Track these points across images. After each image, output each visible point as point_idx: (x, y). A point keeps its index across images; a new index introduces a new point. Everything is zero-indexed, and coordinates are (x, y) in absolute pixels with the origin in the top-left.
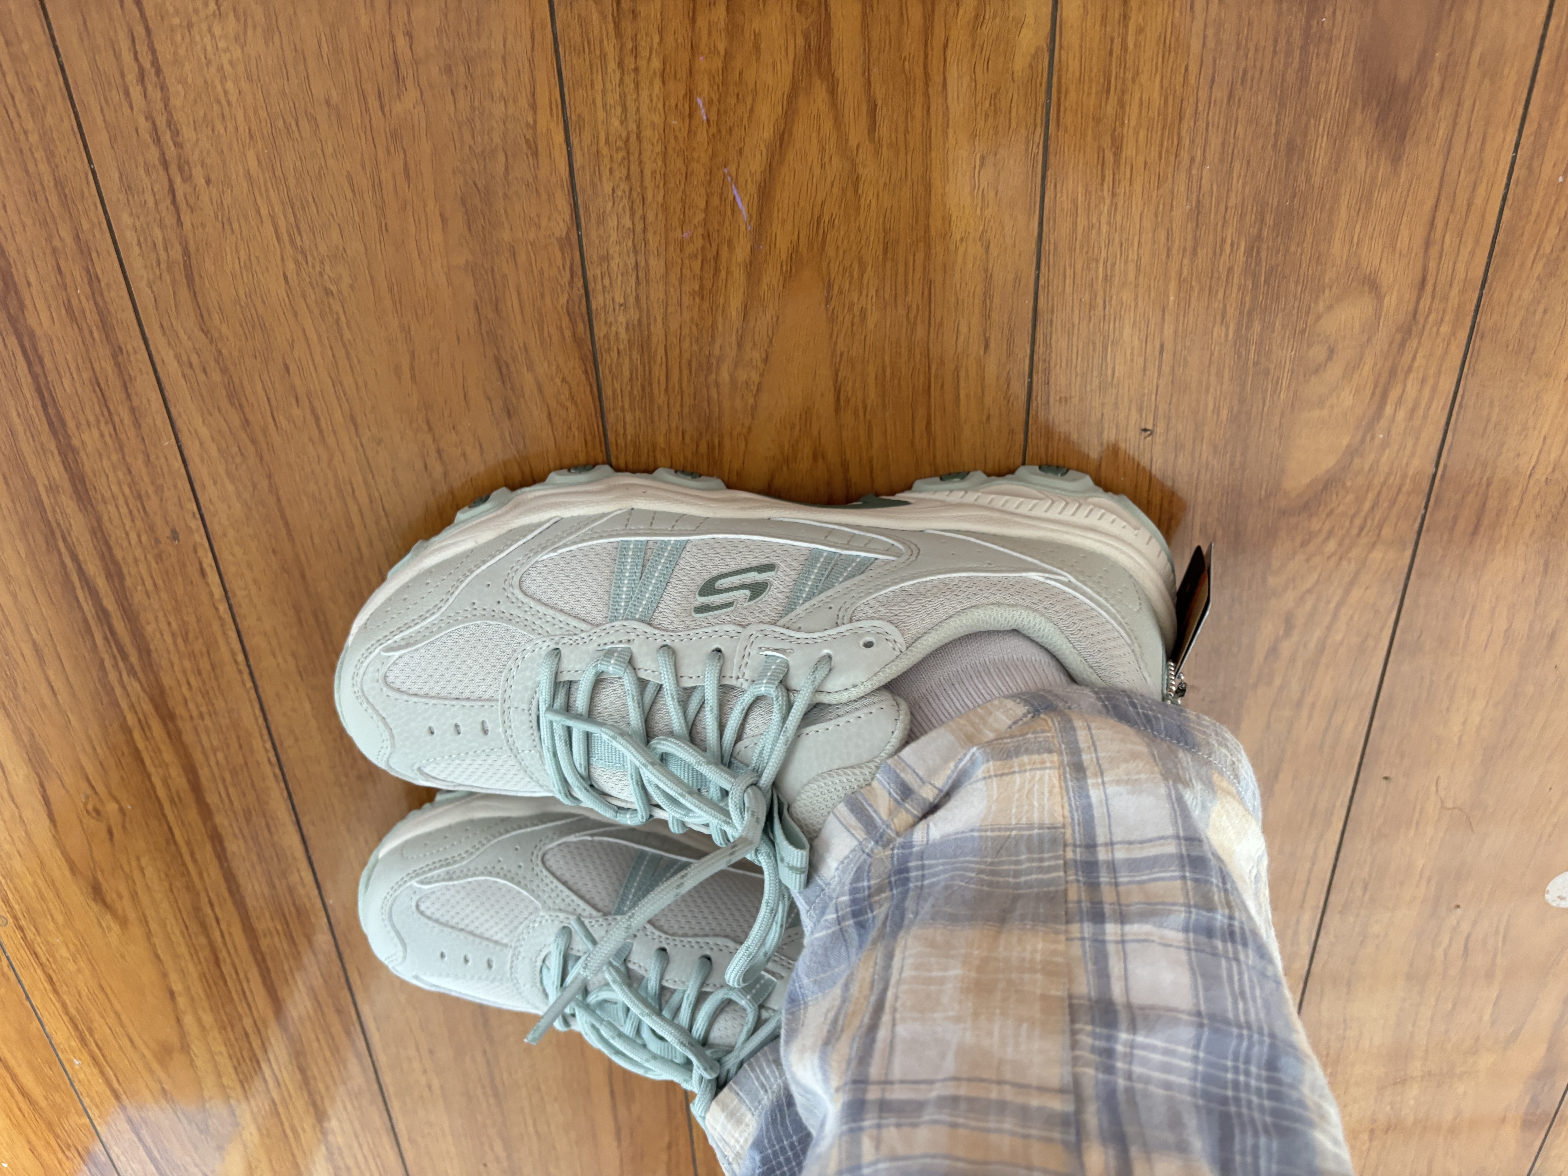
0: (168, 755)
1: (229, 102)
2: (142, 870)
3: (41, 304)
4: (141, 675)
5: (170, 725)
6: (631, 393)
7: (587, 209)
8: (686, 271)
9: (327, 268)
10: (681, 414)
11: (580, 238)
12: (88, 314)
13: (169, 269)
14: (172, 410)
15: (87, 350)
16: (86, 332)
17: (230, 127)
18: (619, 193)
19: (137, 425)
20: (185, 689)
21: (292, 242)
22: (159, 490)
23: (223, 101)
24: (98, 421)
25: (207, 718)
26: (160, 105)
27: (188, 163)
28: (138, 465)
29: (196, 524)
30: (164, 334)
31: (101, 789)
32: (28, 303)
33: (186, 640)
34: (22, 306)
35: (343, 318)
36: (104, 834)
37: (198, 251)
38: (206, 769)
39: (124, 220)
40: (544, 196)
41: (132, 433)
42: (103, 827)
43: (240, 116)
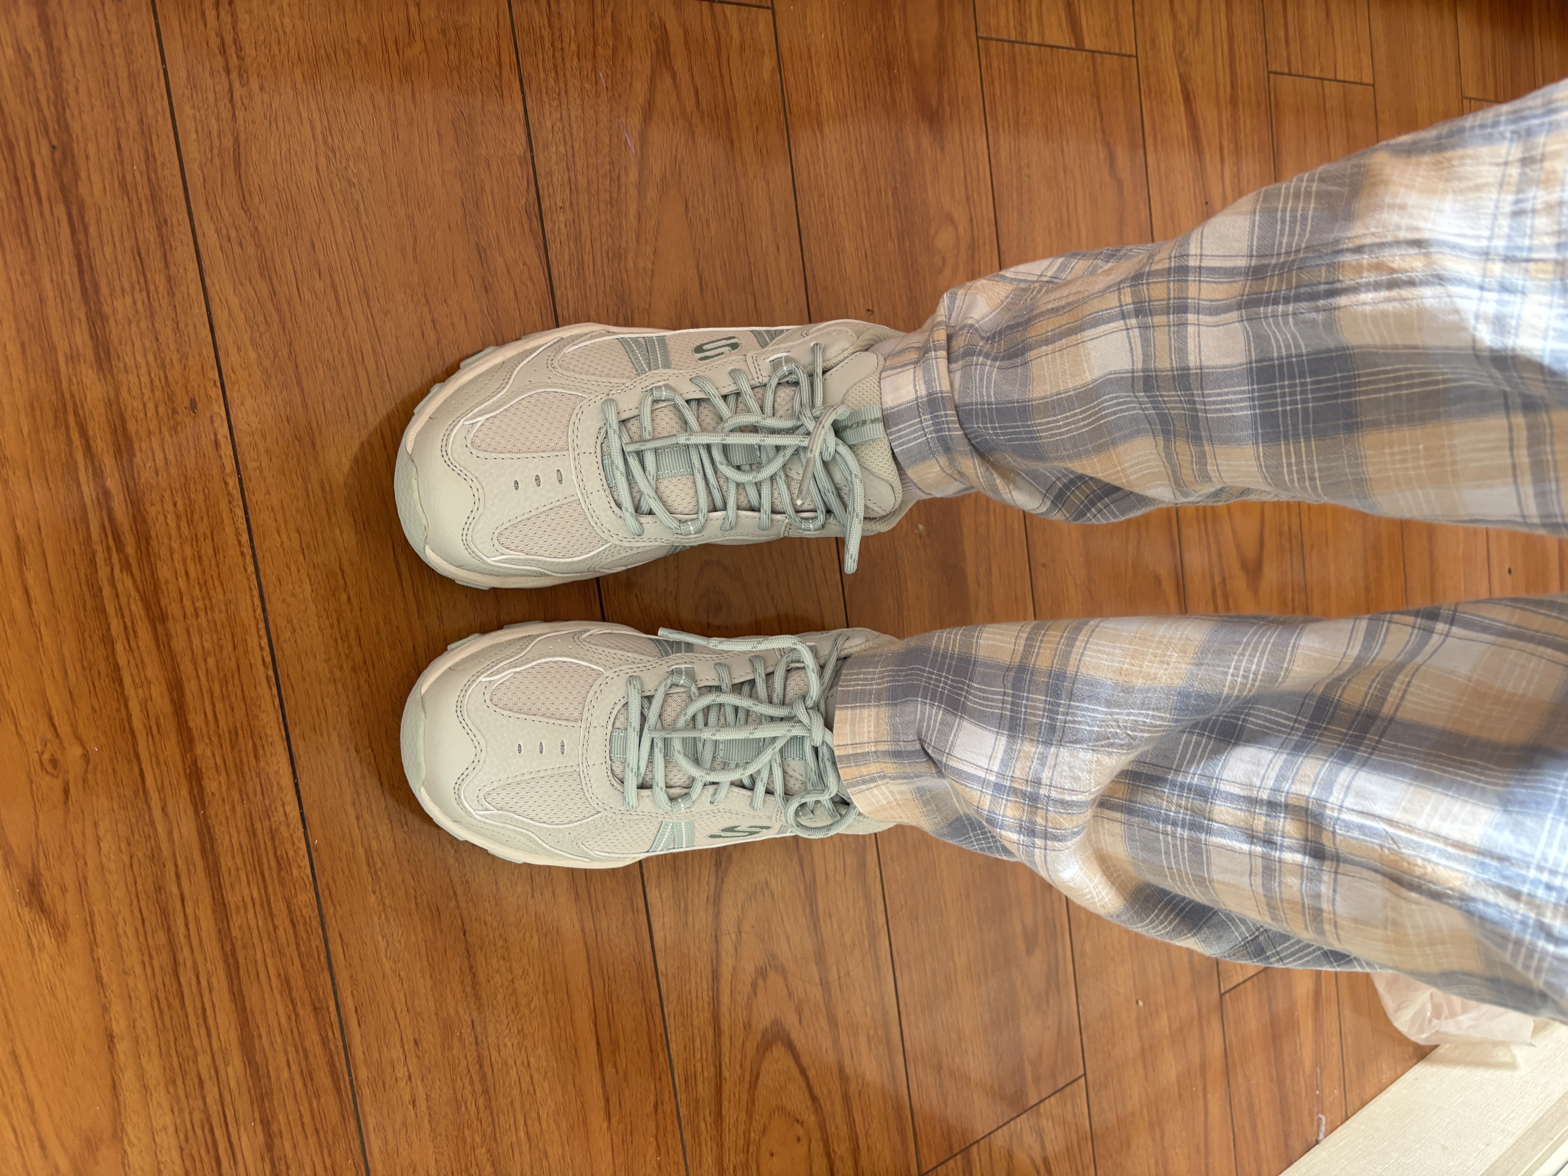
0: (153, 670)
1: (284, 32)
2: (98, 840)
3: (95, 177)
4: (135, 569)
5: (160, 629)
6: (571, 275)
7: (536, 138)
8: (601, 186)
9: (351, 164)
10: (605, 292)
11: (532, 158)
12: (140, 188)
13: (220, 155)
14: (208, 281)
15: (133, 221)
16: (135, 203)
17: (284, 50)
18: (556, 129)
19: (171, 293)
20: (182, 582)
21: (325, 142)
22: (184, 358)
23: (280, 30)
24: (133, 288)
25: (202, 614)
26: (229, 27)
27: (247, 72)
28: (166, 333)
29: (215, 393)
30: (208, 209)
31: (64, 729)
32: (83, 174)
33: (190, 522)
34: (76, 176)
35: (361, 205)
36: (58, 796)
37: (247, 141)
38: (194, 682)
39: (186, 113)
40: (508, 127)
41: (165, 302)
42: (58, 784)
43: (292, 43)
